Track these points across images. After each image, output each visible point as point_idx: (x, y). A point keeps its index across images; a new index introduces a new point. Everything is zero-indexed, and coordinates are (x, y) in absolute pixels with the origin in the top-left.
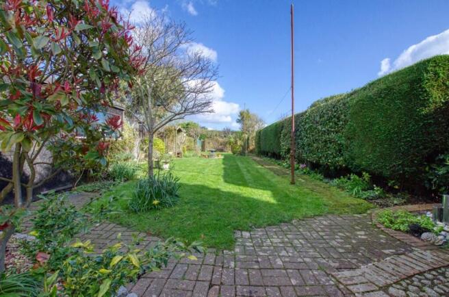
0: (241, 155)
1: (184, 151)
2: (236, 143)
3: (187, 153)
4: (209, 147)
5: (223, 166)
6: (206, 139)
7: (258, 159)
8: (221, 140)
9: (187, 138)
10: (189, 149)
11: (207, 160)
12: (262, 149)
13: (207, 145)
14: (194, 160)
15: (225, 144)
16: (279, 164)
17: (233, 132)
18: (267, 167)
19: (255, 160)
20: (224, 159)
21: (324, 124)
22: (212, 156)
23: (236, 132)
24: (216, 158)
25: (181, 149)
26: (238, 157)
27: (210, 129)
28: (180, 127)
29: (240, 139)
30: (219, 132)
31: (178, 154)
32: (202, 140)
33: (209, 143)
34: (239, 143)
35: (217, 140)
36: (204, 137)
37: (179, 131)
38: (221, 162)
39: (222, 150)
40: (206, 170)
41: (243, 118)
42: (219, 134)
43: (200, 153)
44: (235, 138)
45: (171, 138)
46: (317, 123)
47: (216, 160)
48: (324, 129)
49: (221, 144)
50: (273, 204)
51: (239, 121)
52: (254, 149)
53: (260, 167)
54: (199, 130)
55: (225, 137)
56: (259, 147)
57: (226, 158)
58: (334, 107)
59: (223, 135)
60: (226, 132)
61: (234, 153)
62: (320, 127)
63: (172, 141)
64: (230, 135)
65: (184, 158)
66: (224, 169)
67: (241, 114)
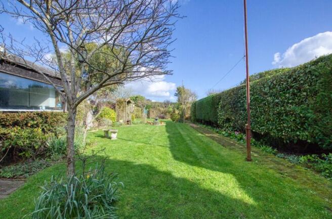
0: (179, 122)
1: (133, 119)
2: (174, 112)
3: (135, 120)
4: (153, 115)
5: (167, 134)
6: (151, 109)
7: (195, 126)
8: (162, 109)
9: (136, 108)
10: (137, 117)
11: (153, 127)
12: (197, 117)
13: (151, 113)
14: (141, 126)
15: (165, 113)
16: (217, 132)
17: (171, 104)
18: (207, 135)
19: (193, 127)
20: (166, 126)
21: (275, 96)
22: (156, 123)
23: (174, 104)
24: (160, 125)
25: (130, 118)
26: (177, 123)
27: (153, 101)
28: (129, 99)
29: (178, 109)
30: (161, 103)
31: (128, 122)
32: (148, 110)
33: (153, 112)
34: (177, 112)
35: (159, 110)
36: (149, 107)
37: (129, 102)
38: (164, 129)
39: (163, 118)
40: (153, 140)
41: (179, 92)
42: (161, 105)
43: (146, 120)
44: (173, 108)
45: (121, 109)
46: (266, 94)
47: (159, 126)
48: (277, 101)
49: (162, 113)
50: (252, 206)
51: (176, 95)
52: (190, 117)
53: (200, 134)
54: (145, 102)
55: (165, 107)
56: (195, 116)
57: (168, 125)
58: (289, 78)
59: (164, 106)
60: (167, 104)
61: (173, 120)
62: (269, 99)
63: (123, 110)
64: (170, 106)
65: (133, 125)
66: (169, 137)
67: (178, 89)
